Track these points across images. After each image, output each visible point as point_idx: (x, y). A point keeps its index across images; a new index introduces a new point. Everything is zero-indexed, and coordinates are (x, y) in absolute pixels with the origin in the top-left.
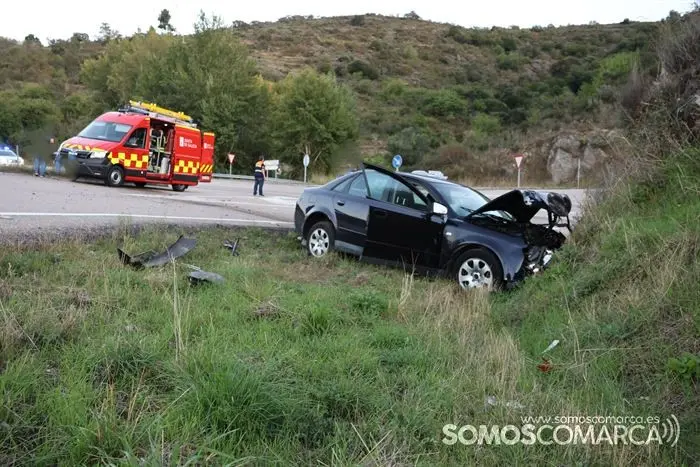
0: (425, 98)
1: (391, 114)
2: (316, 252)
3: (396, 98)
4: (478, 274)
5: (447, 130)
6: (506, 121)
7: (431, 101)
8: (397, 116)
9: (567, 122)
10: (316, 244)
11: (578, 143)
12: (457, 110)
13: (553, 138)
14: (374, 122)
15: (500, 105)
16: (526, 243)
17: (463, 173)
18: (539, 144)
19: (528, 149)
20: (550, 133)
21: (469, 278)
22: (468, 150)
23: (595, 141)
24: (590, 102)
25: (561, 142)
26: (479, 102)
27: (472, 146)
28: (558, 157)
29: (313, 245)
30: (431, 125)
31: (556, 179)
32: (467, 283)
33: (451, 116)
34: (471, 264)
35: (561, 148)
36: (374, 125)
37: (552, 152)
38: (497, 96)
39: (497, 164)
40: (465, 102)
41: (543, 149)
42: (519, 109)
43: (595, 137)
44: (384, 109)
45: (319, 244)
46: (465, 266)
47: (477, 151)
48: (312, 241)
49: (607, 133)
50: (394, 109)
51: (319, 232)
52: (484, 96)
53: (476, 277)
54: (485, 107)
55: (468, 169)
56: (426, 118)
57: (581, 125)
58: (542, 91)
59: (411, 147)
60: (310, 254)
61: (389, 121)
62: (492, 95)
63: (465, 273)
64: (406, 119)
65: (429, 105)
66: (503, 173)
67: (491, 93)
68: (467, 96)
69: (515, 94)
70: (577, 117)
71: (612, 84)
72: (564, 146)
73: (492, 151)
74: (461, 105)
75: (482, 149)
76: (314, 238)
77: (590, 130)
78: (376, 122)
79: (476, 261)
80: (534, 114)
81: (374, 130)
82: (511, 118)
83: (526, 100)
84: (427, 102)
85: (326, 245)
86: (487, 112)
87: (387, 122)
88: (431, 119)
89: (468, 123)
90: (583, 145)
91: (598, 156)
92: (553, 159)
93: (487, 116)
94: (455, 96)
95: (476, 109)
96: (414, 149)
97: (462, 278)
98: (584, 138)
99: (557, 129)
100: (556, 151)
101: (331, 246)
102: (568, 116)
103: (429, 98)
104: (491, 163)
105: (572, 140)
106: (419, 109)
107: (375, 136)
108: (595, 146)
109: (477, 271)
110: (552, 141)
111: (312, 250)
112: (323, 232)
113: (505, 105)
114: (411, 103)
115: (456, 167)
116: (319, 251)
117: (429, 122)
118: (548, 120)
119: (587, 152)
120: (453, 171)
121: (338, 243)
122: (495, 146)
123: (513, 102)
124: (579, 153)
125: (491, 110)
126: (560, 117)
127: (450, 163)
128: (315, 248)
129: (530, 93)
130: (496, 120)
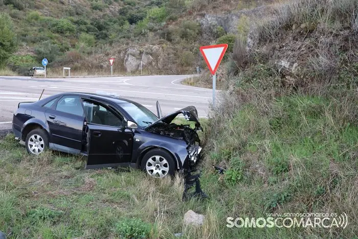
0: (53, 23)
1: (33, 31)
2: (34, 150)
3: (36, 22)
4: (159, 165)
5: (66, 42)
6: (97, 37)
7: (56, 25)
8: (36, 33)
9: (133, 41)
10: (34, 145)
11: (139, 52)
12: (71, 30)
13: (126, 49)
14: (23, 35)
15: (94, 29)
16: (187, 144)
17: (80, 68)
18: (119, 52)
19: (114, 55)
20: (124, 46)
21: (153, 168)
22: (82, 54)
23: (147, 51)
24: (143, 31)
25: (130, 51)
26: (83, 27)
27: (84, 52)
28: (129, 59)
29: (31, 146)
30: (57, 38)
31: (129, 70)
32: (152, 171)
33: (68, 34)
34: (154, 159)
35: (131, 54)
36: (24, 37)
37: (126, 56)
38: (92, 24)
39: (98, 62)
40: (75, 26)
41: (122, 55)
42: (104, 31)
43: (147, 49)
44: (29, 28)
45: (36, 145)
46: (150, 160)
47: (86, 55)
48: (30, 142)
49: (152, 47)
50: (35, 28)
51: (36, 137)
52: (85, 24)
53: (158, 166)
54: (86, 30)
55: (83, 64)
56: (54, 34)
57: (140, 42)
58: (115, 22)
59: (48, 52)
60: (29, 151)
61: (33, 35)
62: (89, 23)
63: (150, 165)
64: (42, 34)
65: (55, 27)
66: (101, 67)
67: (89, 22)
68: (76, 23)
69: (101, 23)
70: (137, 38)
71: (153, 23)
72: (132, 53)
73: (95, 55)
74: (73, 28)
75: (90, 53)
76: (32, 140)
77: (144, 45)
78: (25, 36)
79: (158, 158)
80: (113, 35)
81: (23, 40)
82: (100, 36)
83: (107, 27)
84: (54, 25)
85: (42, 146)
86: (87, 32)
87: (31, 36)
88: (57, 35)
89: (77, 37)
90: (141, 53)
91: (149, 59)
92: (127, 60)
93: (88, 35)
94: (70, 23)
95: (81, 30)
96: (50, 53)
97: (148, 168)
98: (141, 49)
99: (127, 44)
100: (128, 56)
101: (46, 146)
102: (133, 38)
103: (55, 23)
104: (95, 61)
105: (135, 50)
106: (49, 29)
107: (24, 44)
108: (147, 53)
109: (158, 163)
110: (126, 50)
111: (31, 150)
112: (39, 137)
113: (97, 29)
114: (44, 25)
115: (76, 63)
116: (37, 150)
117: (55, 37)
118: (122, 39)
119: (144, 56)
120: (74, 66)
121: (51, 145)
122: (96, 52)
123: (100, 28)
124: (139, 57)
125: (90, 31)
126: (129, 38)
127: (72, 61)
128: (33, 148)
129: (109, 23)
130: (92, 37)
